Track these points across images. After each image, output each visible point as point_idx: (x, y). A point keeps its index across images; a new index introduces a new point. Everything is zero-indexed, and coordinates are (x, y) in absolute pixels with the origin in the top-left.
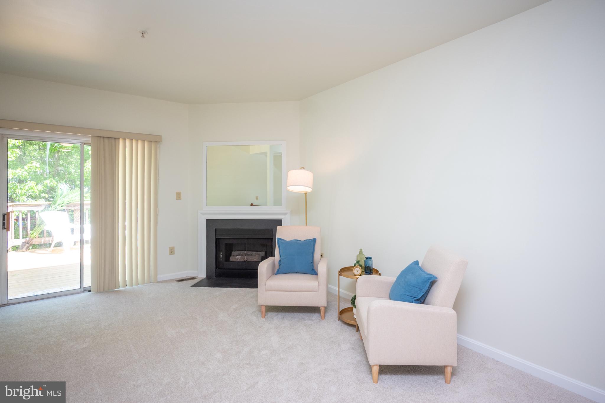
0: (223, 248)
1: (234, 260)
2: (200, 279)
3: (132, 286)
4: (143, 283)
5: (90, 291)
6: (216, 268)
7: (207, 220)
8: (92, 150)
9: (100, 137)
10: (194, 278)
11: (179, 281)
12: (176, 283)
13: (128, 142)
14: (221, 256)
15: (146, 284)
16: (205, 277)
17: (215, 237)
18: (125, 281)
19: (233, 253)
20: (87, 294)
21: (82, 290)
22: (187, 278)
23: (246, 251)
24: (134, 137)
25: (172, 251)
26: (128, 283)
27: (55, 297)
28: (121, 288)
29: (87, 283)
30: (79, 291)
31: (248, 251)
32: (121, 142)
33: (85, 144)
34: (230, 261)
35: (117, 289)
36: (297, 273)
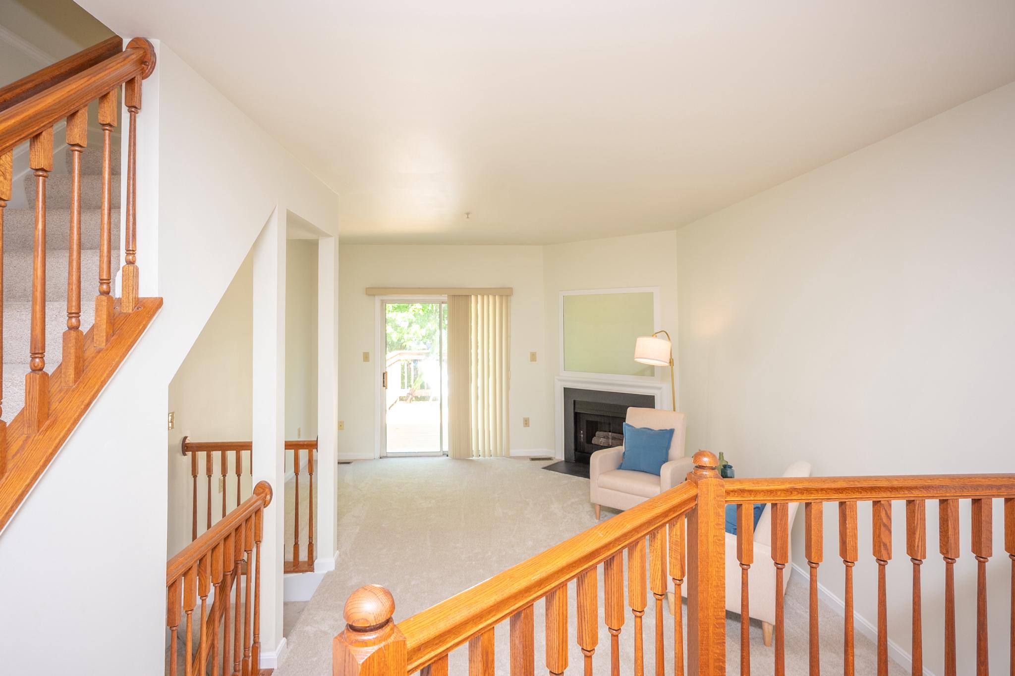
0: (583, 425)
1: (596, 443)
2: (556, 462)
3: (485, 457)
4: (496, 455)
5: (447, 456)
6: (576, 450)
7: (565, 389)
8: (449, 307)
9: (455, 296)
10: (550, 459)
11: (533, 459)
12: (529, 461)
13: (479, 297)
14: (582, 436)
15: (498, 458)
16: (563, 459)
17: (574, 409)
18: (478, 451)
19: (597, 433)
20: (445, 458)
21: (442, 454)
22: (543, 457)
23: (610, 432)
24: (484, 292)
25: (526, 422)
26: (481, 453)
27: (420, 456)
28: (474, 458)
29: (446, 448)
30: (439, 454)
31: (613, 432)
32: (473, 298)
33: (443, 303)
34: (592, 444)
35: (471, 458)
36: (643, 471)
